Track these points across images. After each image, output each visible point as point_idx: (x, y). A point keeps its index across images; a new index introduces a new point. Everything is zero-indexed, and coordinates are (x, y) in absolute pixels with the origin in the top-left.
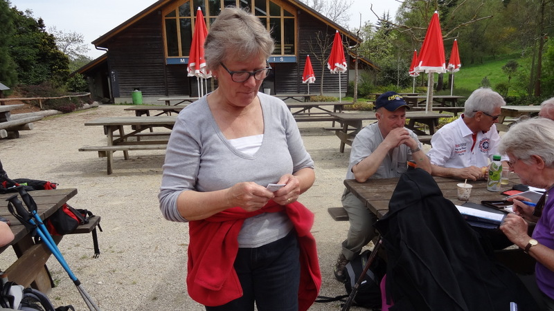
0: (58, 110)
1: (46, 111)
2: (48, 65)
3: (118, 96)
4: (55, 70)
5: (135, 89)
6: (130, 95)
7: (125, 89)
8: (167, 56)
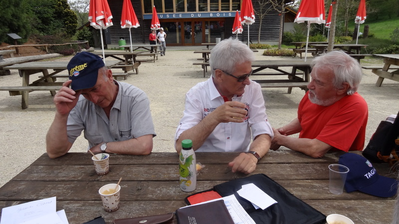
0: (60, 53)
1: (51, 55)
2: (62, 21)
3: (110, 44)
4: (67, 24)
5: (120, 38)
6: (117, 42)
7: (114, 38)
8: (143, 13)
